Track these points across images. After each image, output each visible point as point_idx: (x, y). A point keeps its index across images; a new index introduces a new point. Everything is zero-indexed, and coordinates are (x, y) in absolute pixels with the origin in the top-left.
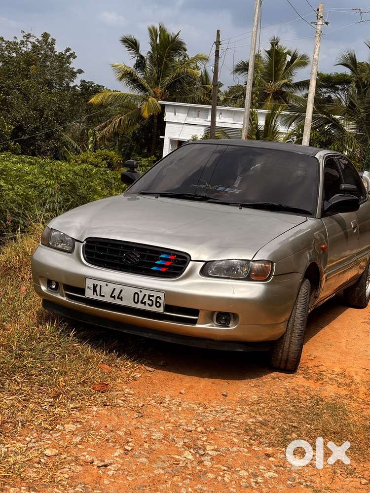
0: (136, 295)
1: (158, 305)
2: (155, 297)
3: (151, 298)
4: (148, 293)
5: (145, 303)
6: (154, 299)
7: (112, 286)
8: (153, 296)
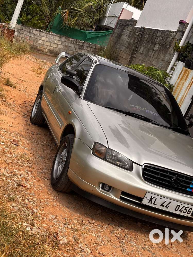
0: (178, 206)
1: (189, 213)
2: (189, 208)
3: (186, 209)
4: (186, 206)
5: (181, 211)
6: (188, 209)
7: (164, 200)
8: (188, 208)
